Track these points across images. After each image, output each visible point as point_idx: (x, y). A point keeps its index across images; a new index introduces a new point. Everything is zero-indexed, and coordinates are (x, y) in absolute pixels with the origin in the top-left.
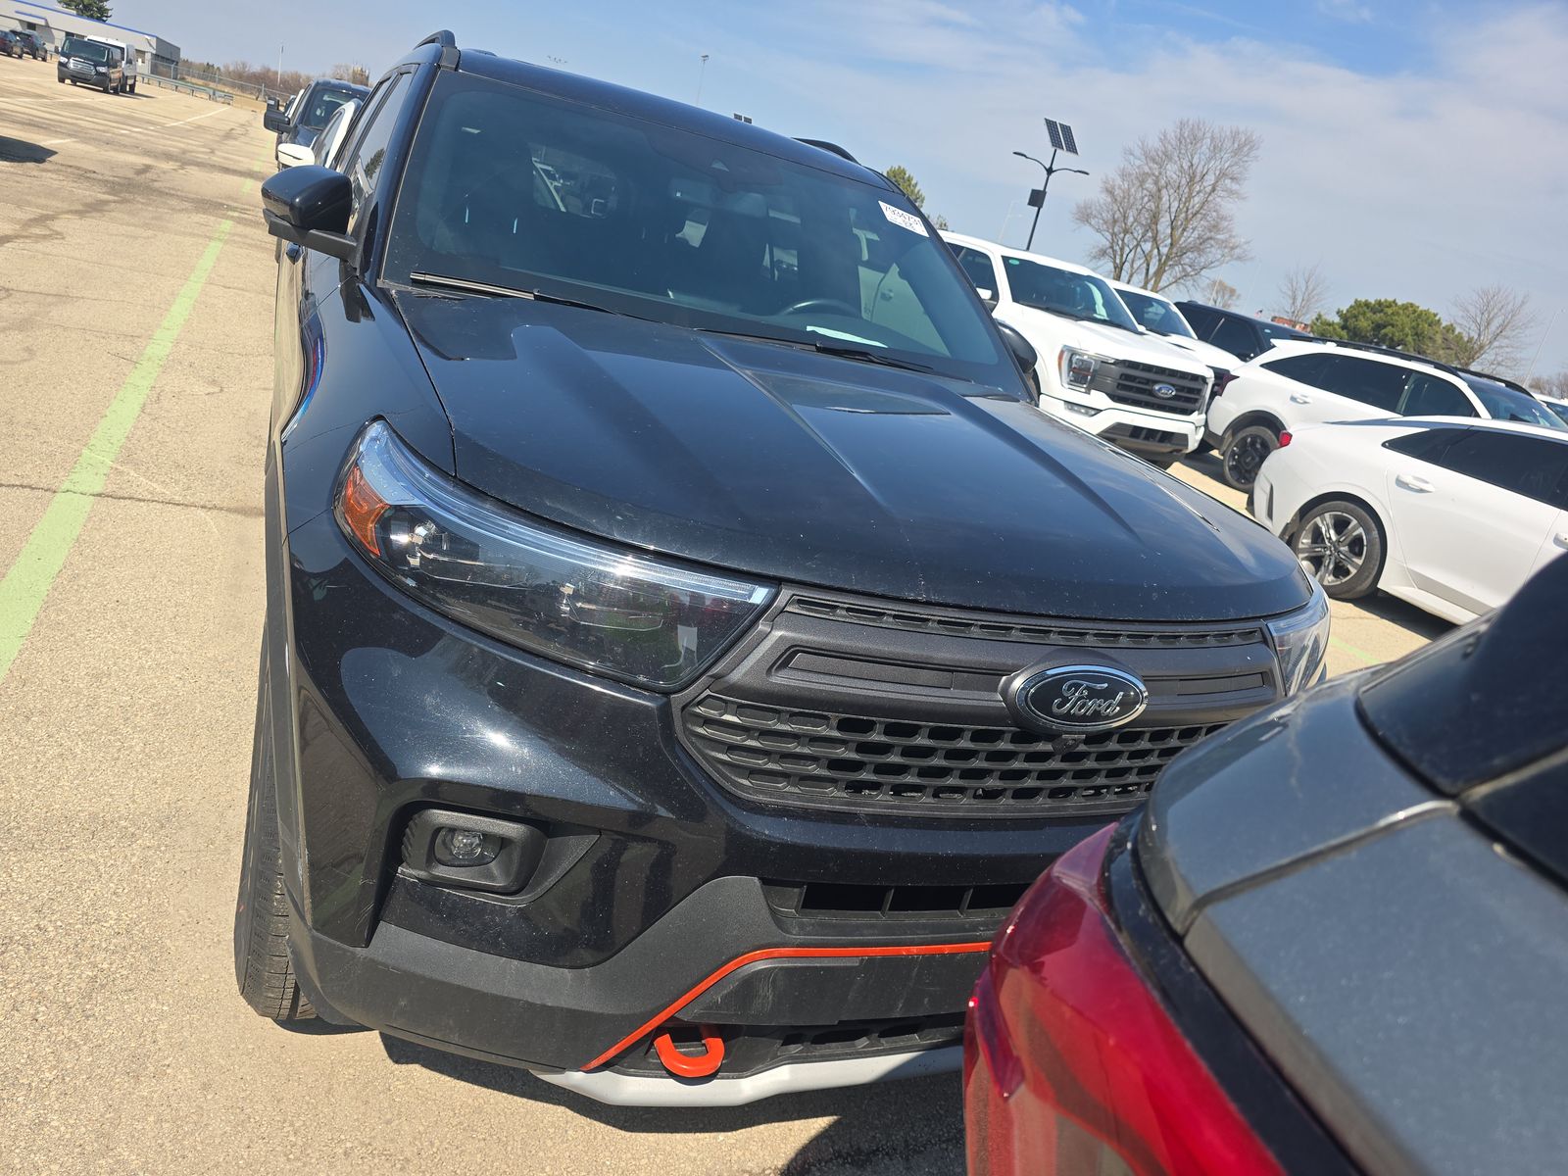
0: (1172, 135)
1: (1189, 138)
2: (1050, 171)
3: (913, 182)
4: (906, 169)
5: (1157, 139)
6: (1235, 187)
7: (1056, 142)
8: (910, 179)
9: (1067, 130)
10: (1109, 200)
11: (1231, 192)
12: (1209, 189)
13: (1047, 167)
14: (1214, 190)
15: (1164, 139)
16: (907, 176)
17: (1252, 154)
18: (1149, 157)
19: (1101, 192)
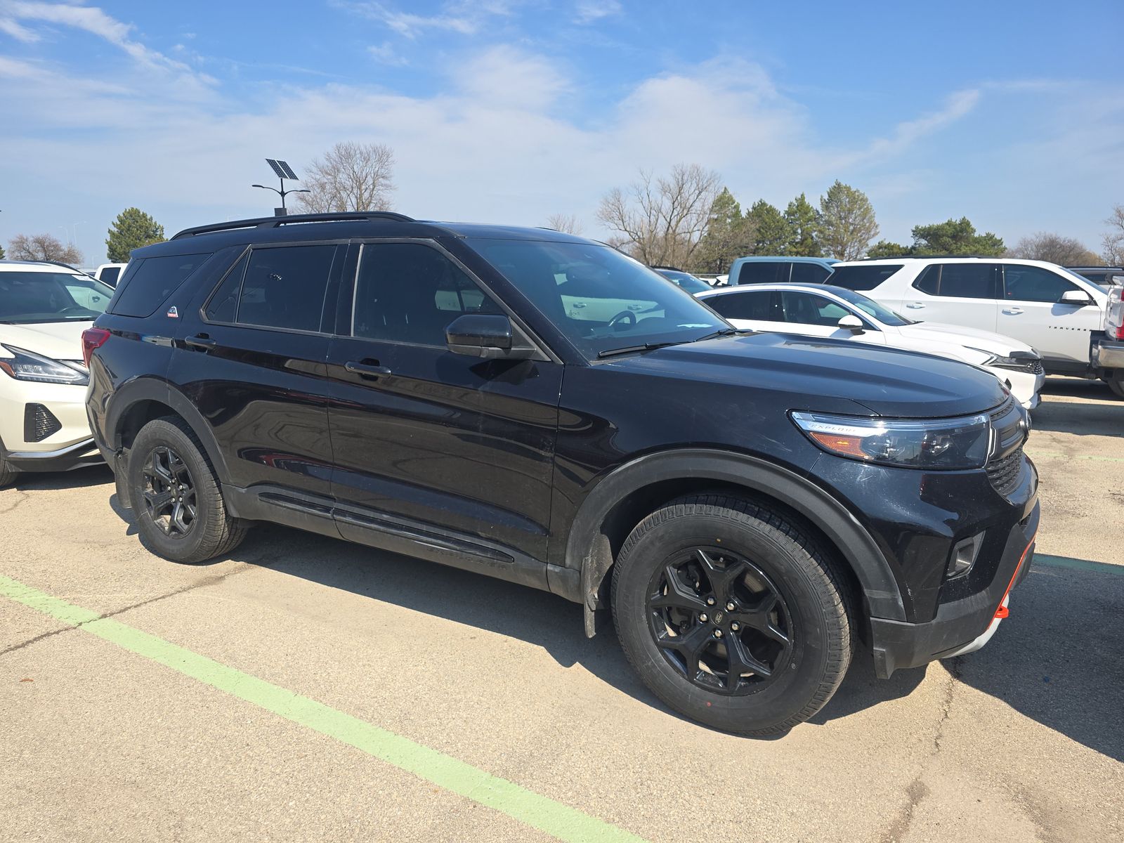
0: (334, 155)
1: (346, 155)
2: (283, 194)
3: (148, 217)
4: (138, 209)
5: (325, 160)
6: (387, 182)
7: (281, 175)
8: (144, 216)
9: (284, 164)
10: (303, 204)
11: (387, 186)
12: (371, 187)
13: (280, 191)
14: (374, 186)
15: (329, 158)
16: (141, 213)
17: (390, 160)
18: (324, 172)
19: (296, 200)
